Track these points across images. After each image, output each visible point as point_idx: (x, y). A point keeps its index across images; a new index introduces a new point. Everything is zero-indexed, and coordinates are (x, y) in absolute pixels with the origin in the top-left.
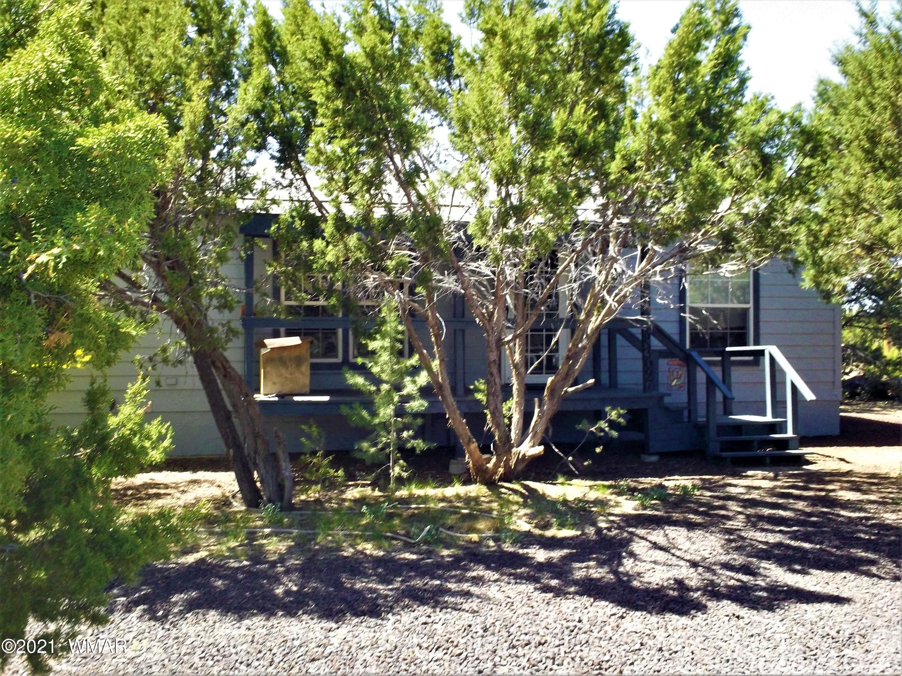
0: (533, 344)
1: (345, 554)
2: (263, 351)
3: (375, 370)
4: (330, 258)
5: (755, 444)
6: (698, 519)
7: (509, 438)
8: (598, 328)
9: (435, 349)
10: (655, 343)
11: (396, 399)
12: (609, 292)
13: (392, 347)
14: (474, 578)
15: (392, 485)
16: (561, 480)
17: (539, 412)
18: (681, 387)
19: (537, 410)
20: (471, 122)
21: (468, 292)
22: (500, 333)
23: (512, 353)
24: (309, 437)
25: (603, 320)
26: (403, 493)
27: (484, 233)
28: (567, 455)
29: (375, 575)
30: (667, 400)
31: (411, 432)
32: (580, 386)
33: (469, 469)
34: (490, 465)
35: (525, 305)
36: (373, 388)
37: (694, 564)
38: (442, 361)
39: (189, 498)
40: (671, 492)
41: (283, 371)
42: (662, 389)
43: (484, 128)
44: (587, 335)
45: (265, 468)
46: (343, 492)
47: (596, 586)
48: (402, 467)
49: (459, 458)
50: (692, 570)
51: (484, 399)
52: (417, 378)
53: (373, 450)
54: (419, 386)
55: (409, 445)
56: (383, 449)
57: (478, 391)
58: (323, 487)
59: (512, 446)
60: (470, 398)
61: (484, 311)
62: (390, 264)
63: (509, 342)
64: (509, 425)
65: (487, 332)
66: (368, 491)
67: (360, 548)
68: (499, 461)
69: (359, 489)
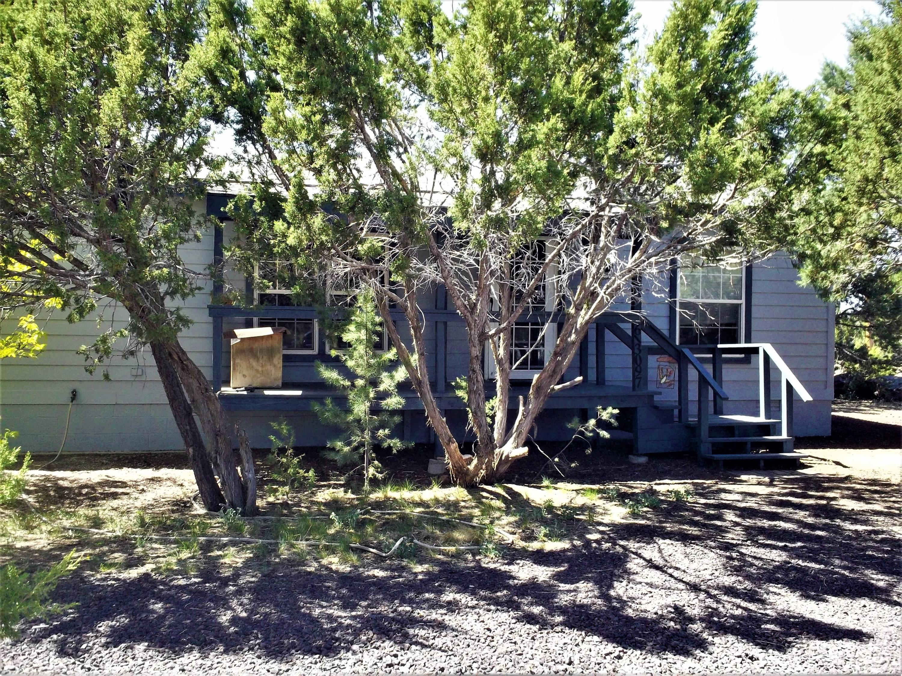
0: (517, 338)
1: (309, 569)
2: (233, 342)
3: (350, 364)
4: (291, 241)
5: (749, 446)
6: (694, 531)
7: (491, 438)
8: (587, 322)
9: (414, 343)
10: (646, 339)
11: (372, 395)
12: (601, 285)
13: (369, 340)
14: (449, 603)
15: (366, 487)
16: (546, 482)
17: (524, 411)
18: (670, 385)
19: (521, 408)
20: (451, 89)
21: (448, 281)
22: (484, 327)
23: (497, 347)
24: (277, 434)
25: (593, 314)
26: (377, 495)
27: (465, 216)
28: (552, 456)
29: (338, 598)
30: (656, 398)
31: (387, 431)
32: (568, 383)
33: (448, 471)
34: (471, 467)
35: (510, 296)
36: (347, 383)
37: (695, 588)
38: (421, 355)
39: (148, 498)
40: (663, 498)
41: (254, 363)
42: (651, 387)
43: (466, 95)
44: (576, 329)
45: (227, 469)
46: (313, 494)
47: (588, 616)
48: (376, 468)
49: (438, 458)
50: (693, 595)
51: (466, 396)
52: (394, 373)
53: (346, 449)
54: (396, 382)
55: (385, 445)
56: (356, 449)
57: (460, 388)
58: (292, 488)
59: (494, 448)
60: (451, 395)
61: (466, 303)
62: (362, 248)
63: (492, 336)
64: (492, 426)
65: (469, 325)
66: (340, 493)
67: (324, 562)
68: (480, 462)
69: (331, 490)
